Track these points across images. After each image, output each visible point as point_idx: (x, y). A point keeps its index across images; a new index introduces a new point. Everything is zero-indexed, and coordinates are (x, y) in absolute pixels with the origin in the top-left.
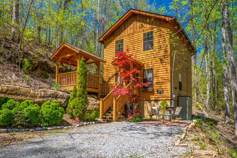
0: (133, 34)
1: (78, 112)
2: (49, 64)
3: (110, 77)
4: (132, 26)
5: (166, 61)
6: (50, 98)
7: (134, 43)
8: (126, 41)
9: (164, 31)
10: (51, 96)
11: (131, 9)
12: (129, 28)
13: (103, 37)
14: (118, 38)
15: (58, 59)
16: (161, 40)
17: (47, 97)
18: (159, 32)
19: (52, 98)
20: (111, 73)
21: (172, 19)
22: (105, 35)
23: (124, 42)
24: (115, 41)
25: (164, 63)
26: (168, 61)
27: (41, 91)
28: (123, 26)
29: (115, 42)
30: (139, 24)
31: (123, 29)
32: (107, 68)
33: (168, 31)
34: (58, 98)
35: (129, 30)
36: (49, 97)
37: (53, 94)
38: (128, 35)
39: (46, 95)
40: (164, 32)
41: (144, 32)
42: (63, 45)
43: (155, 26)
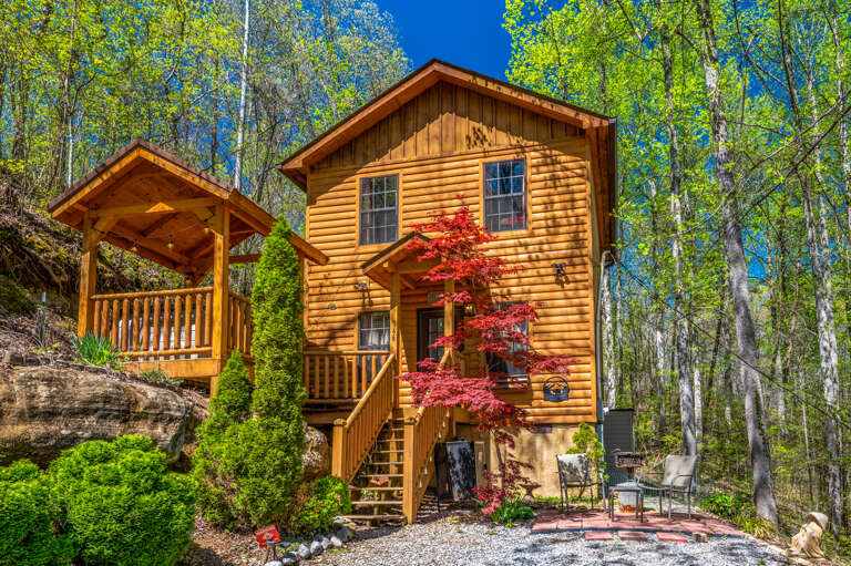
0: (441, 159)
1: (263, 495)
2: (31, 245)
3: (336, 325)
4: (434, 128)
5: (578, 277)
6: (93, 418)
7: (445, 196)
8: (409, 184)
9: (570, 165)
10: (96, 411)
11: (434, 61)
12: (421, 135)
13: (303, 156)
14: (373, 170)
15: (94, 222)
16: (556, 198)
17: (73, 413)
18: (547, 165)
19: (104, 417)
20: (337, 311)
21: (605, 123)
22: (314, 149)
23: (401, 186)
24: (357, 178)
25: (568, 282)
26: (586, 276)
27: (31, 378)
28: (395, 123)
29: (357, 184)
30: (465, 127)
31: (395, 135)
32: (321, 286)
33: (582, 168)
34: (137, 418)
35: (421, 144)
36: (85, 412)
37: (107, 399)
38: (421, 162)
39: (65, 401)
40: (567, 169)
41: (488, 160)
42: (135, 155)
43: (531, 143)
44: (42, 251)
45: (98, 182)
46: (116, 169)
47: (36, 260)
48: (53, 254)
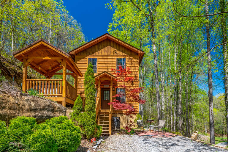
0: (108, 56)
3: (82, 91)
4: (106, 49)
5: (136, 84)
6: (46, 111)
7: (108, 64)
9: (135, 61)
10: (46, 109)
11: (107, 34)
12: (102, 50)
13: (75, 51)
14: (91, 56)
16: (132, 67)
17: (41, 110)
18: (130, 60)
19: (48, 111)
20: (82, 88)
21: (143, 53)
22: (77, 50)
23: (98, 61)
24: (87, 58)
25: (134, 85)
26: (137, 84)
28: (96, 46)
29: (87, 59)
30: (113, 49)
31: (97, 49)
32: (79, 82)
33: (137, 61)
35: (102, 52)
36: (44, 109)
37: (49, 106)
38: (103, 56)
39: (39, 106)
40: (134, 61)
41: (117, 57)
43: (127, 55)
44: (7, 66)
45: (29, 49)
46: (34, 46)
47: (6, 68)
48: (11, 68)
